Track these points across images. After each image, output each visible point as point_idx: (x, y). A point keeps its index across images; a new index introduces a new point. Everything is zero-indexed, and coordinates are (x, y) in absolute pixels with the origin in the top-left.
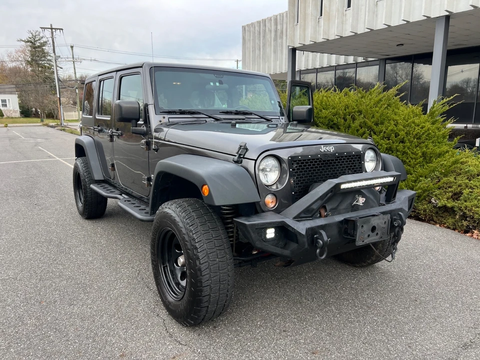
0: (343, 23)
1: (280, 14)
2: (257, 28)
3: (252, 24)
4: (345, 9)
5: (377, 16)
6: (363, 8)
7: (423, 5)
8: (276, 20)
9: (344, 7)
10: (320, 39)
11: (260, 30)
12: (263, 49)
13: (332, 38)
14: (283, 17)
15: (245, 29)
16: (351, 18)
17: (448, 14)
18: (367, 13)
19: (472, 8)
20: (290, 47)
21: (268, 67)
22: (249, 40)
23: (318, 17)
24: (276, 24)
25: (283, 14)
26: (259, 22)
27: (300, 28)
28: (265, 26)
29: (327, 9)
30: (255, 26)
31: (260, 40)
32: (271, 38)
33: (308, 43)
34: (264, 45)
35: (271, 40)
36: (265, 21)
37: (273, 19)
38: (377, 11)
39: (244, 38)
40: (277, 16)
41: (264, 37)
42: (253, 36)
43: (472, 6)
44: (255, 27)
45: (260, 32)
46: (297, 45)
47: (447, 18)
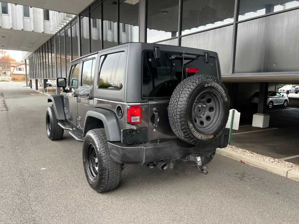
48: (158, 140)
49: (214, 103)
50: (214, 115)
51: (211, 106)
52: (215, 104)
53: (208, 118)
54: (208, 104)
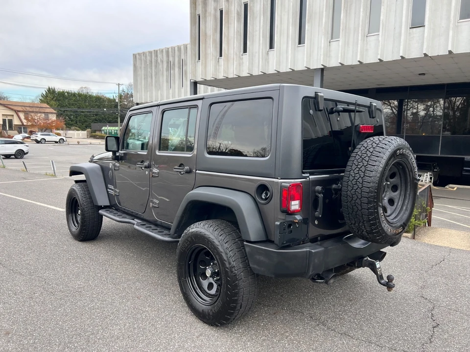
0: (240, 65)
1: (172, 48)
2: (148, 58)
3: (144, 53)
4: (241, 53)
5: (268, 62)
6: (257, 55)
7: (305, 59)
8: (168, 52)
9: (240, 52)
10: (221, 76)
11: (151, 60)
12: (155, 78)
13: (231, 76)
14: (174, 50)
15: (136, 57)
16: (248, 62)
17: (323, 67)
18: (261, 60)
19: (340, 65)
20: (192, 81)
21: (161, 94)
22: (141, 68)
23: (218, 57)
24: (168, 56)
25: (174, 48)
26: (150, 53)
27: (202, 65)
28: (157, 56)
29: (226, 52)
30: (146, 55)
31: (152, 69)
32: (163, 67)
33: (209, 78)
34: (156, 74)
35: (163, 70)
36: (157, 51)
37: (164, 51)
38: (268, 59)
39: (135, 66)
40: (168, 49)
41: (156, 66)
42: (145, 64)
43: (340, 63)
44: (146, 57)
45: (151, 62)
46: (199, 79)
47: (322, 70)
48: (319, 238)
49: (399, 179)
50: (398, 196)
51: (395, 183)
52: (401, 180)
53: (391, 202)
54: (391, 180)
